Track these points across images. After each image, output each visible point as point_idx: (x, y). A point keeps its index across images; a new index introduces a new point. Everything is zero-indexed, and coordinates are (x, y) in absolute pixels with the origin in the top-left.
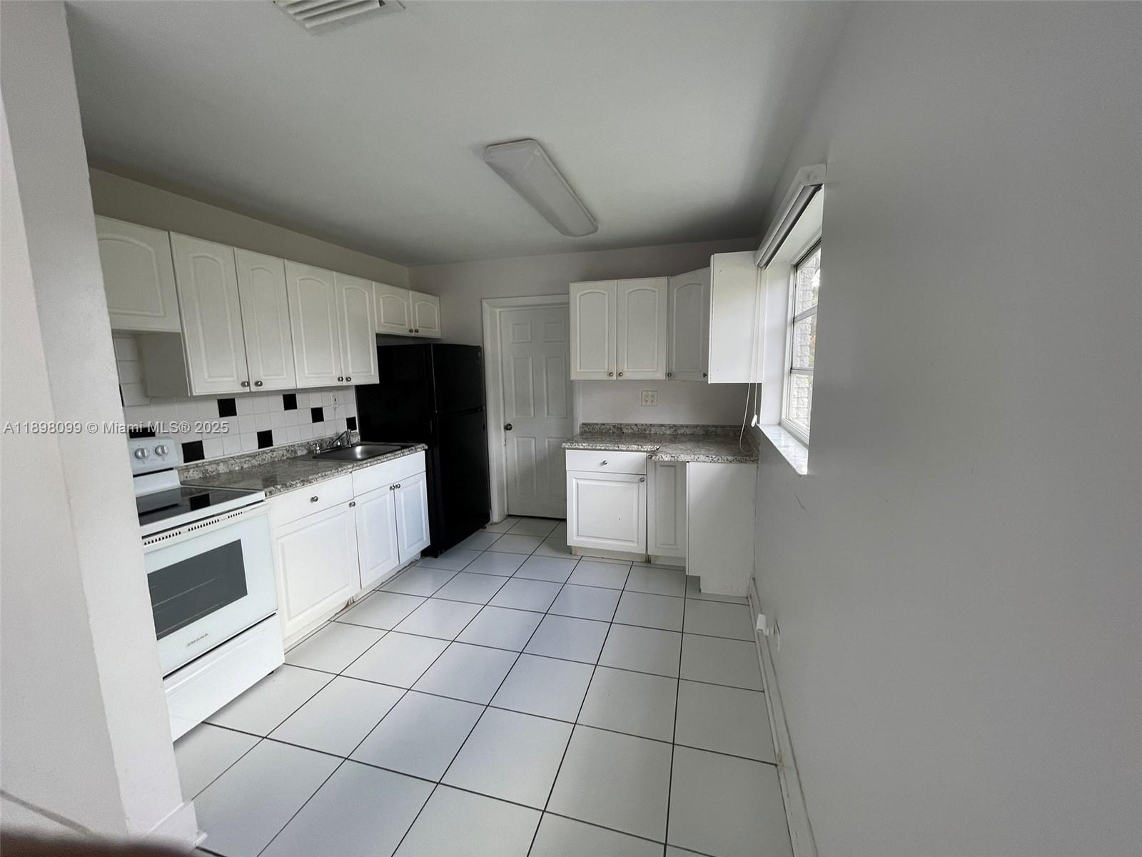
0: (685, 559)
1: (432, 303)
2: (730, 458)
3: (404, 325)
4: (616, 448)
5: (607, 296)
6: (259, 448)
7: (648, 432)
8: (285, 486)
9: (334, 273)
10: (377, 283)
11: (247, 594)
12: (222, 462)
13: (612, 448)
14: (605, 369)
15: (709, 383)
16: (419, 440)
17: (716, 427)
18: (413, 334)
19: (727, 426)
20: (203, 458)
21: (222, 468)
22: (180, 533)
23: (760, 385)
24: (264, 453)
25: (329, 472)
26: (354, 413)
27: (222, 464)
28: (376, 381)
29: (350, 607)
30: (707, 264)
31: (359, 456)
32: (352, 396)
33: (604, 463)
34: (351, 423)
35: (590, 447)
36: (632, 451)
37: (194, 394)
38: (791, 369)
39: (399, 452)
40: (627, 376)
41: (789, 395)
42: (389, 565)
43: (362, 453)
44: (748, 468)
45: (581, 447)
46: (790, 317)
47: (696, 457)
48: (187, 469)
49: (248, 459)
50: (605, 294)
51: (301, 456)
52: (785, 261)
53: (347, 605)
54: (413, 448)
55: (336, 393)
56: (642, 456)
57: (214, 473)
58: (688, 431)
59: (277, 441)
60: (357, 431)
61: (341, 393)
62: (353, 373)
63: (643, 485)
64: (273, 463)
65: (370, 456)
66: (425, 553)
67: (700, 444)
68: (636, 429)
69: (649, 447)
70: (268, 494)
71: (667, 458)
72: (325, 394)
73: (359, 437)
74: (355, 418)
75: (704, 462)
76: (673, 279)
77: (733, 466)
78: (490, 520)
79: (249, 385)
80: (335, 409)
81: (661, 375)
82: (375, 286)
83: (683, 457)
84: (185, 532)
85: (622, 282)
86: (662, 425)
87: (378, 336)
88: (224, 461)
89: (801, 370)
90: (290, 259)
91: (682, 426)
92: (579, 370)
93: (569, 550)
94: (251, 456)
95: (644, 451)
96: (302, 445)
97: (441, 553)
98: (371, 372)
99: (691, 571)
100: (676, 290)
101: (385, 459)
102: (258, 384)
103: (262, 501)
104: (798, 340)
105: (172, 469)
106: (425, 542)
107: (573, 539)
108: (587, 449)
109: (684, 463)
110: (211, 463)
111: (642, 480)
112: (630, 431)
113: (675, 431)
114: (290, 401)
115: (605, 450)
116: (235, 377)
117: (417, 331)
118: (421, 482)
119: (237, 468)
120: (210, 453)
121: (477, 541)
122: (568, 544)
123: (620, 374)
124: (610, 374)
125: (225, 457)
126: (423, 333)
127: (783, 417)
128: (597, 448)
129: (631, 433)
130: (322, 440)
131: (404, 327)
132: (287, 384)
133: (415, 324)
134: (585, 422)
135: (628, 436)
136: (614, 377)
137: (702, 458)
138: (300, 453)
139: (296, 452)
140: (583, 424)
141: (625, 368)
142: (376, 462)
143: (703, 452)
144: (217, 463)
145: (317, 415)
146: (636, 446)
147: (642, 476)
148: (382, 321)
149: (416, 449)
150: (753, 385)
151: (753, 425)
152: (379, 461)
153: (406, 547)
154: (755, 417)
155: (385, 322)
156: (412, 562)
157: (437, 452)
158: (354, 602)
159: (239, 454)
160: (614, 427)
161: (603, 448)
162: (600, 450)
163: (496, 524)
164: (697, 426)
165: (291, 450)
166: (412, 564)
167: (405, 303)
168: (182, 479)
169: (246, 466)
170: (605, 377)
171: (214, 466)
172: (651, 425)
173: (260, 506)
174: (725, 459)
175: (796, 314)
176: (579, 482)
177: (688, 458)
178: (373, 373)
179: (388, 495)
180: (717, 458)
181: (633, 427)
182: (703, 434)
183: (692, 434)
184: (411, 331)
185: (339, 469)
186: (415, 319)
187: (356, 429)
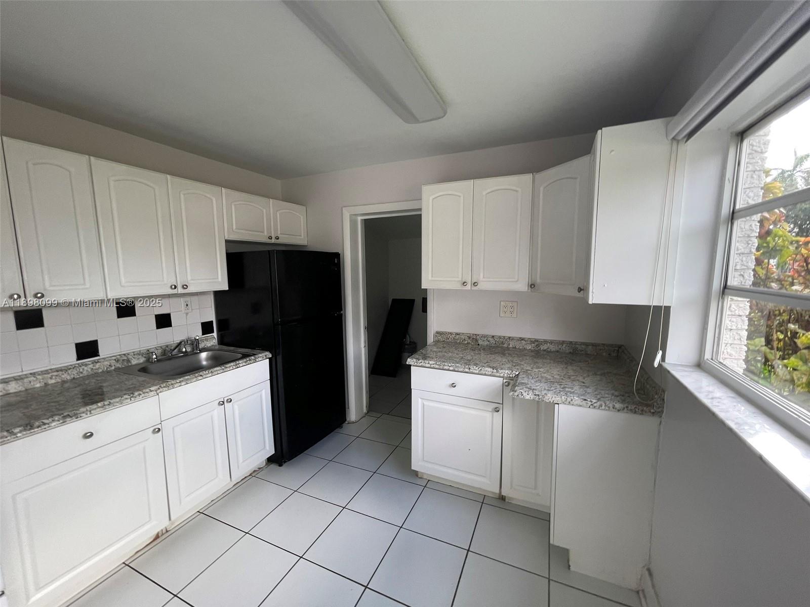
1: (297, 212)
2: (618, 406)
3: (262, 232)
4: (467, 370)
5: (462, 198)
6: (76, 360)
7: (505, 345)
9: (168, 176)
10: (229, 191)
13: (461, 370)
14: (458, 277)
15: (590, 302)
18: (273, 241)
23: (668, 309)
24: (82, 364)
25: (117, 400)
26: (210, 316)
28: (227, 288)
29: (158, 540)
32: (210, 302)
33: (453, 385)
34: (207, 328)
35: (437, 366)
36: (485, 375)
38: (725, 287)
39: (232, 364)
40: (483, 286)
41: (719, 326)
42: (221, 483)
44: (646, 422)
45: (428, 365)
46: (725, 210)
47: (569, 399)
49: (55, 374)
50: (460, 196)
51: (134, 365)
52: (719, 129)
53: (157, 537)
54: (253, 358)
56: (497, 382)
58: (553, 348)
59: (105, 351)
60: (215, 334)
61: (195, 298)
62: (192, 280)
63: (498, 416)
64: (95, 375)
66: (270, 460)
68: (491, 339)
69: (506, 372)
71: (529, 396)
72: (173, 300)
74: (212, 322)
75: (581, 406)
76: (538, 176)
77: (623, 418)
78: (346, 420)
80: (187, 314)
81: (522, 286)
83: (550, 397)
85: (479, 182)
86: (522, 339)
87: (227, 242)
89: (740, 292)
91: (546, 342)
92: (430, 278)
93: (416, 474)
94: (61, 370)
95: (500, 377)
96: (140, 354)
97: (285, 462)
98: (218, 278)
100: (542, 189)
101: (210, 374)
104: (737, 245)
106: (270, 450)
107: (417, 463)
108: (434, 369)
109: (550, 406)
111: (497, 410)
112: (486, 343)
113: (538, 346)
114: (126, 309)
115: (454, 371)
116: (1, 289)
117: (277, 238)
119: (37, 386)
121: (329, 444)
122: (413, 468)
123: (475, 284)
124: (464, 283)
125: (21, 374)
126: (284, 240)
127: (707, 356)
128: (445, 367)
129: (487, 345)
130: (167, 346)
131: (261, 234)
133: (276, 230)
134: (438, 329)
135: (484, 349)
136: (468, 287)
137: (577, 400)
138: (134, 362)
139: (128, 361)
140: (437, 333)
141: (480, 277)
146: (490, 369)
147: (497, 405)
148: (234, 227)
150: (657, 309)
151: (656, 364)
152: (200, 378)
153: (241, 460)
154: (660, 353)
155: (236, 229)
156: (255, 471)
158: (167, 531)
159: (44, 369)
160: (469, 338)
161: (451, 368)
162: (448, 370)
163: (353, 423)
164: (563, 343)
165: (124, 359)
166: (254, 474)
167: (264, 211)
169: (53, 381)
170: (459, 287)
172: (510, 338)
174: (611, 405)
175: (737, 207)
176: (426, 403)
177: (557, 399)
178: (220, 279)
179: (216, 411)
180: (599, 403)
181: (489, 339)
182: (570, 353)
183: (558, 351)
184: (270, 238)
185: (136, 394)
186: (275, 225)
187: (213, 332)
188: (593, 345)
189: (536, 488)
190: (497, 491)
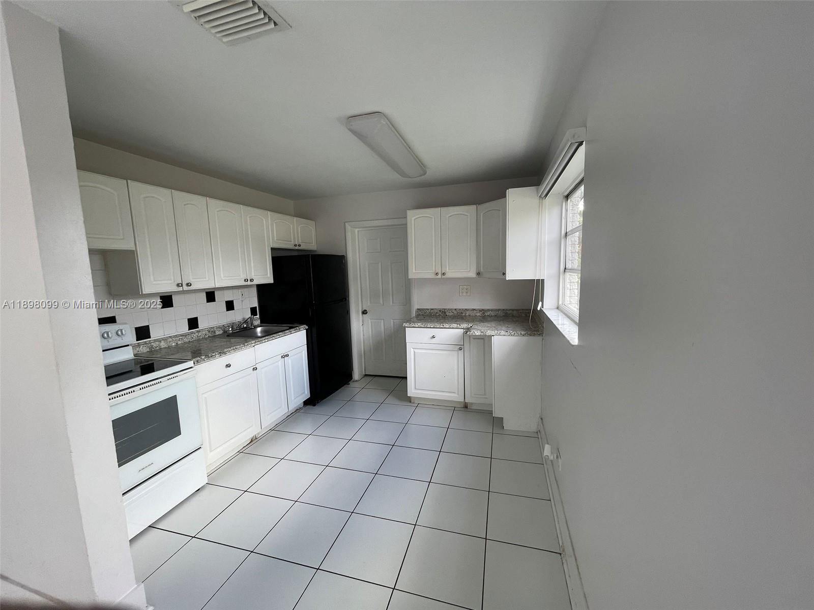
0: (492, 404)
1: (310, 225)
2: (523, 333)
3: (291, 241)
4: (442, 327)
5: (433, 219)
6: (189, 330)
7: (464, 314)
8: (207, 356)
9: (241, 206)
10: (272, 213)
11: (181, 434)
12: (163, 340)
13: (438, 327)
14: (433, 270)
15: (507, 279)
16: (302, 324)
17: (513, 310)
18: (297, 248)
19: (520, 310)
20: (150, 337)
21: (163, 345)
22: (134, 391)
23: (543, 280)
24: (192, 333)
25: (239, 347)
26: (255, 304)
27: (162, 341)
28: (272, 281)
29: (253, 442)
30: (504, 196)
31: (259, 335)
32: (254, 291)
33: (433, 337)
34: (253, 311)
35: (423, 326)
36: (453, 328)
37: (144, 293)
38: (565, 269)
39: (288, 331)
40: (449, 275)
41: (564, 288)
42: (281, 412)
43: (261, 332)
44: (537, 339)
45: (417, 326)
46: (563, 233)
47: (499, 333)
48: (139, 345)
49: (181, 337)
50: (432, 218)
51: (218, 335)
52: (559, 194)
54: (297, 328)
55: (242, 290)
56: (460, 332)
57: (157, 348)
58: (493, 314)
59: (202, 325)
60: (258, 316)
61: (245, 290)
62: (255, 276)
63: (461, 353)
64: (198, 340)
65: (267, 334)
66: (307, 403)
67: (502, 323)
68: (456, 312)
69: (465, 325)
70: (196, 363)
71: (478, 333)
72: (235, 291)
73: (259, 321)
74: (256, 307)
75: (504, 335)
76: (480, 207)
77: (525, 338)
78: (352, 378)
79: (182, 286)
80: (242, 301)
81: (473, 274)
82: (271, 215)
83: (489, 333)
84: (138, 390)
85: (444, 209)
86: (474, 310)
87: (272, 249)
88: (165, 339)
89: (572, 270)
90: (210, 197)
91: (489, 310)
92: (414, 271)
93: (409, 400)
94: (183, 336)
95: (462, 328)
96: (219, 327)
97: (318, 403)
98: (267, 275)
99: (496, 414)
100: (482, 214)
101: (278, 336)
102: (188, 285)
103: (191, 368)
104: (569, 249)
105: (128, 345)
106: (306, 394)
107: (412, 391)
108: (421, 327)
109: (490, 337)
110: (155, 341)
111: (460, 349)
112: (451, 314)
113: (484, 313)
114: (211, 296)
115: (434, 328)
116: (173, 280)
117: (300, 245)
118: (303, 352)
119: (173, 344)
120: (155, 334)
121: (343, 393)
122: (408, 395)
123: (444, 274)
124: (437, 274)
125: (165, 336)
126: (304, 247)
127: (560, 303)
128: (428, 326)
129: (452, 315)
130: (233, 323)
131: (290, 243)
132: (209, 285)
133: (298, 240)
134: (419, 308)
135: (450, 317)
136: (439, 276)
137: (503, 333)
138: (217, 333)
139: (215, 332)
140: (418, 309)
141: (447, 269)
142: (271, 339)
143: (504, 328)
144: (159, 340)
145: (230, 306)
146: (455, 325)
147: (460, 346)
148: (275, 239)
149: (299, 329)
150: (538, 280)
151: (539, 309)
152: (274, 338)
153: (293, 399)
154: (540, 303)
155: (277, 240)
156: (297, 409)
157: (314, 330)
158: (256, 439)
159: (175, 334)
160: (440, 311)
161: (432, 326)
162: (430, 328)
163: (357, 381)
164: (499, 310)
165: (211, 330)
166: (297, 410)
167: (291, 226)
168: (136, 352)
169: (179, 343)
170: (433, 276)
171: (157, 343)
172: (466, 309)
173: (189, 372)
174: (520, 333)
175: (568, 231)
176: (416, 351)
177: (493, 333)
178: (269, 275)
179: (280, 362)
180: (513, 333)
181: (453, 311)
182: (503, 316)
183: (496, 316)
184: (296, 245)
185: (246, 344)
186: (298, 237)
187: (257, 315)
188: (516, 310)
189: (485, 394)
190: (463, 401)
